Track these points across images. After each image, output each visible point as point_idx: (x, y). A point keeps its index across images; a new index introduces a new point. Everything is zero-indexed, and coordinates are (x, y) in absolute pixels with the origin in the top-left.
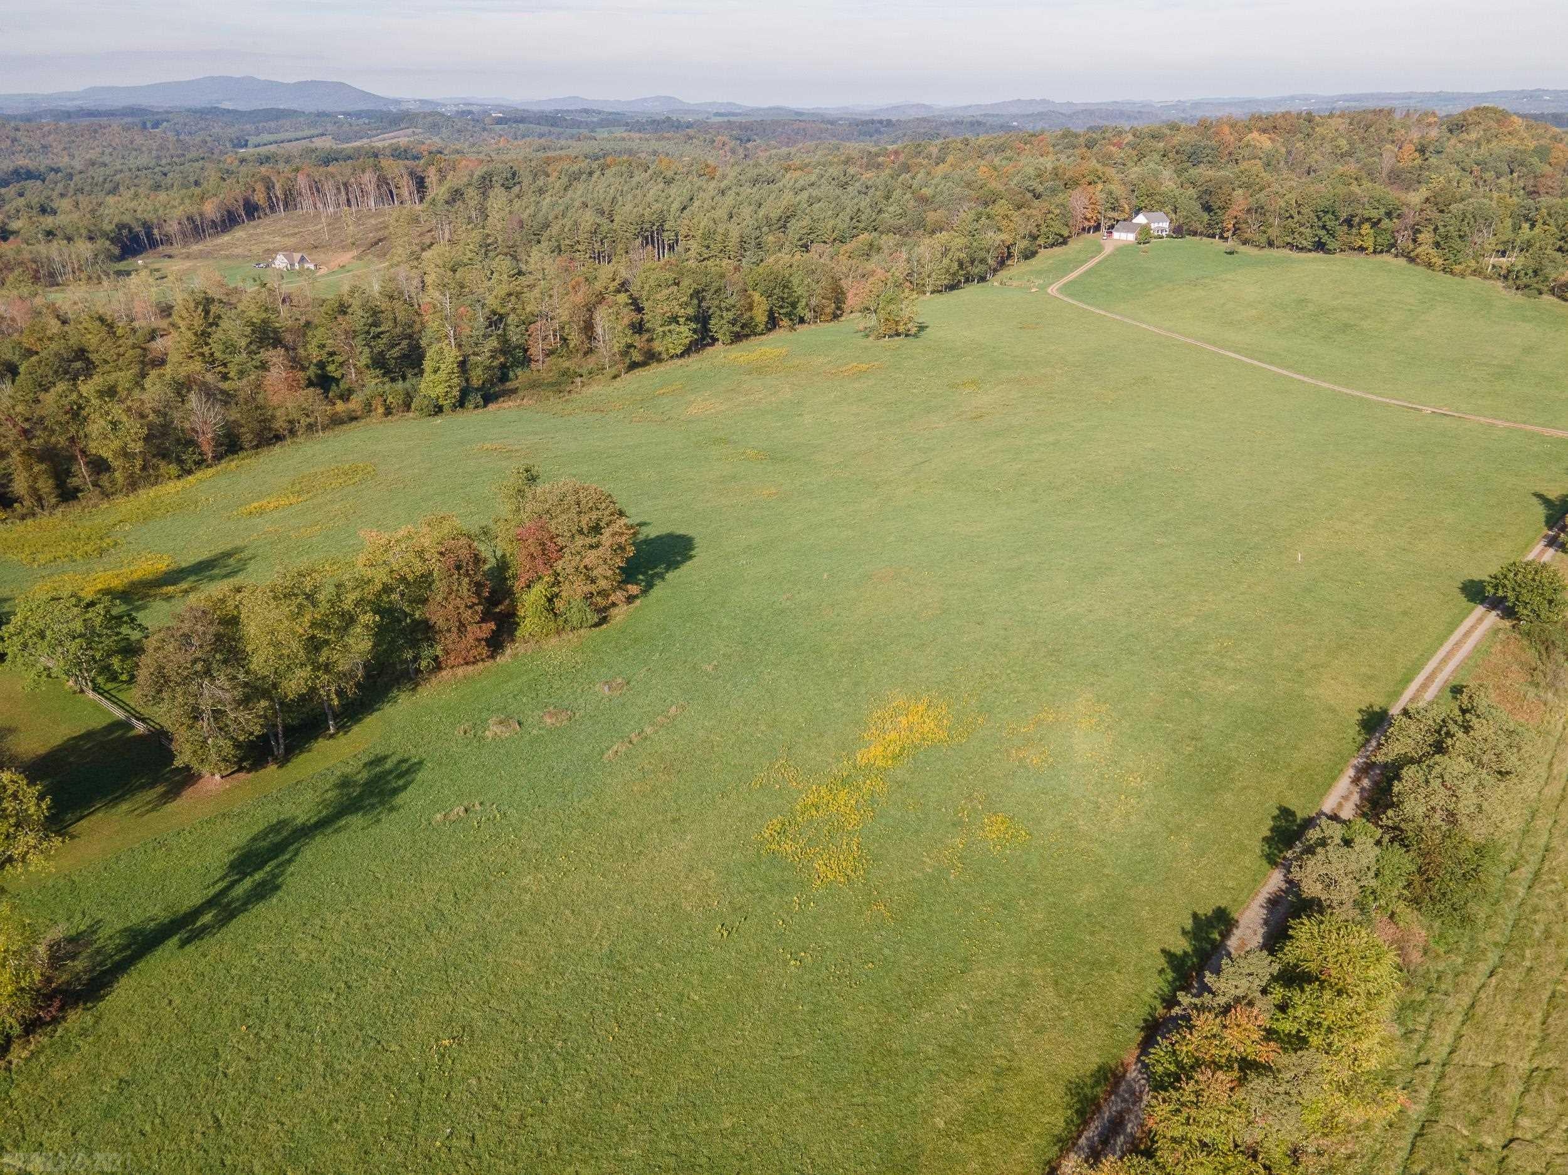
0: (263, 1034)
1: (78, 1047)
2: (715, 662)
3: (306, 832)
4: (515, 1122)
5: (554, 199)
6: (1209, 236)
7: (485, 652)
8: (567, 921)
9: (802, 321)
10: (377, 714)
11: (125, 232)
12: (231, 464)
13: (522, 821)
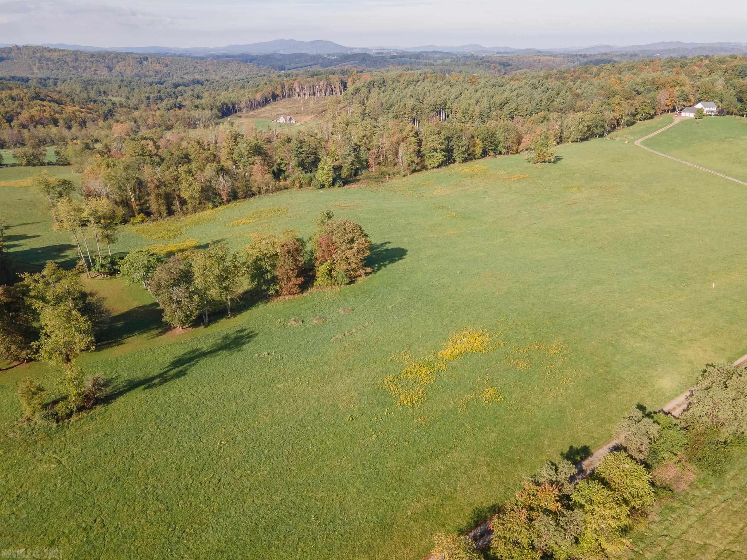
0: (160, 427)
1: (96, 419)
2: (393, 305)
3: (204, 354)
4: (238, 477)
5: (399, 93)
6: (740, 115)
7: (298, 290)
8: (290, 404)
9: (500, 153)
10: (249, 311)
11: (225, 106)
12: (232, 204)
13: (288, 361)
